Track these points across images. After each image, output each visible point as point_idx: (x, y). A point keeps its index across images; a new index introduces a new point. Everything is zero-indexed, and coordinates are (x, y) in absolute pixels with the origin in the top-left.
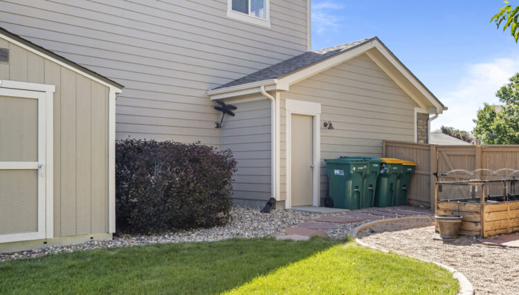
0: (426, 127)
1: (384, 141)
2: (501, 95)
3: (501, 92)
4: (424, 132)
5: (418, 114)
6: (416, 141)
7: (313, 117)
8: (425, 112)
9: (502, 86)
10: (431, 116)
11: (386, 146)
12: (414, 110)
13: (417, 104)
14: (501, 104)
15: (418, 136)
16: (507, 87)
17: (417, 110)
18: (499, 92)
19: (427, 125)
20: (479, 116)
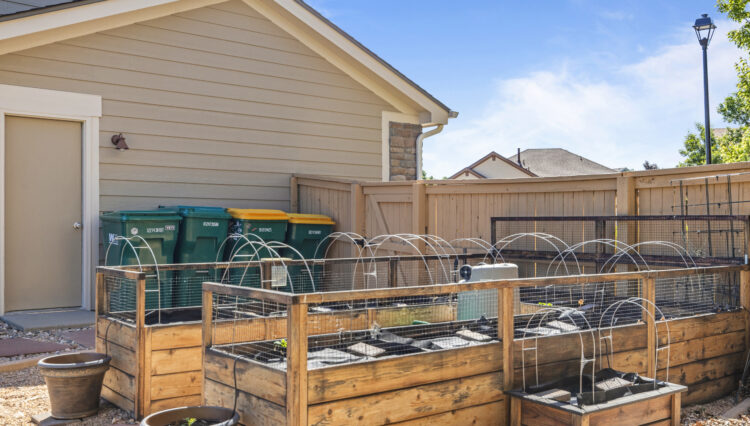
0: (413, 150)
1: (293, 175)
2: (725, 111)
3: (725, 106)
4: (406, 158)
5: (392, 125)
6: (385, 178)
7: (82, 123)
8: (413, 121)
9: (727, 96)
10: (424, 130)
11: (299, 186)
12: (381, 118)
13: (392, 107)
14: (726, 125)
15: (391, 167)
16: (735, 98)
17: (387, 117)
18: (722, 106)
19: (415, 146)
20: (687, 145)
